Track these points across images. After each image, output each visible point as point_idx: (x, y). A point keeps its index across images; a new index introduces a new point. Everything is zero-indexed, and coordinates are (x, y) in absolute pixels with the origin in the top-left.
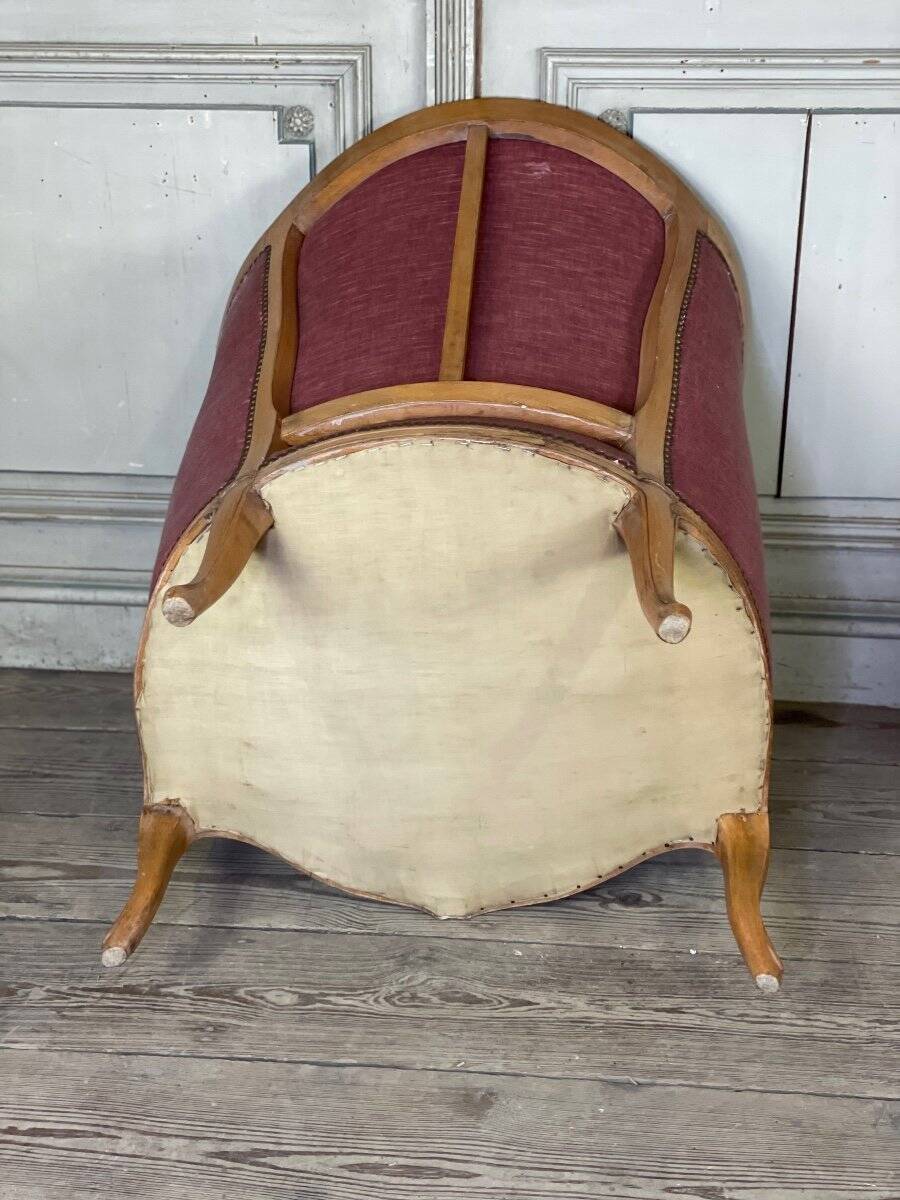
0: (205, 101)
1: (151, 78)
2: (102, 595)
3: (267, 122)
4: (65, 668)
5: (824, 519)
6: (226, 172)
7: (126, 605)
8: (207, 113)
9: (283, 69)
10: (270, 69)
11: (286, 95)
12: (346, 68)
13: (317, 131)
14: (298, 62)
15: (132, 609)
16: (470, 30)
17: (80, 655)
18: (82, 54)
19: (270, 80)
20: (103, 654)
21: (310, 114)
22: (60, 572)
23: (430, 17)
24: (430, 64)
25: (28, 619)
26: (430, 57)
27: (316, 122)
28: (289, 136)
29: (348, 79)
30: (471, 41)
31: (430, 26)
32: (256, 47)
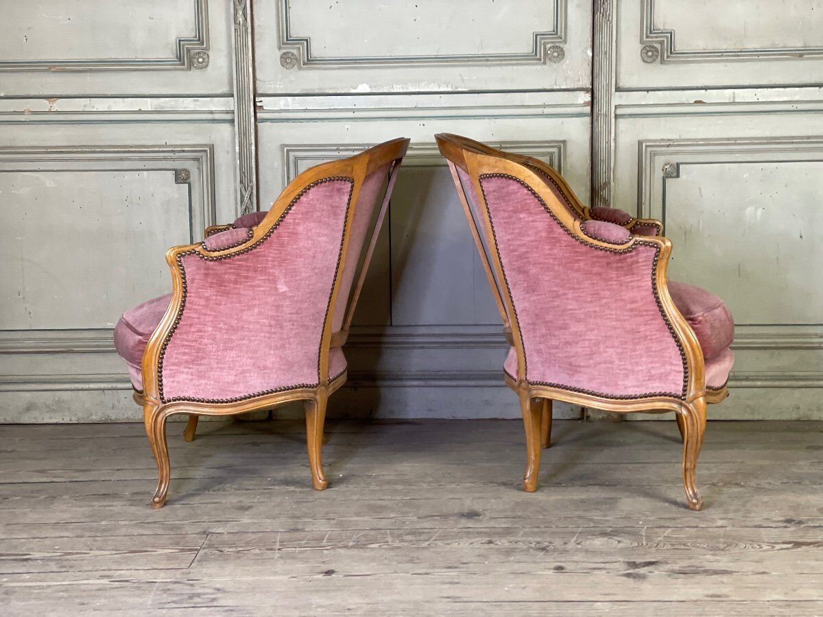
0: (144, 168)
1: (121, 159)
2: (92, 386)
3: (170, 175)
4: (74, 422)
5: (412, 335)
6: (153, 196)
7: (103, 390)
8: (145, 172)
9: (177, 154)
10: (172, 154)
11: (178, 165)
12: (203, 153)
13: (191, 179)
14: (183, 151)
15: (106, 392)
16: (253, 138)
17: (80, 415)
18: (93, 150)
19: (172, 159)
20: (92, 415)
21: (188, 171)
22: (73, 376)
23: (237, 133)
24: (237, 151)
25: (57, 399)
26: (237, 148)
27: (191, 174)
28: (179, 181)
29: (204, 159)
30: (253, 142)
31: (237, 136)
32: (166, 145)
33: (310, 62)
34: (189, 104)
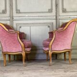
33: (20, 13)
34: (4, 18)
